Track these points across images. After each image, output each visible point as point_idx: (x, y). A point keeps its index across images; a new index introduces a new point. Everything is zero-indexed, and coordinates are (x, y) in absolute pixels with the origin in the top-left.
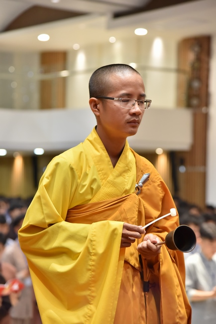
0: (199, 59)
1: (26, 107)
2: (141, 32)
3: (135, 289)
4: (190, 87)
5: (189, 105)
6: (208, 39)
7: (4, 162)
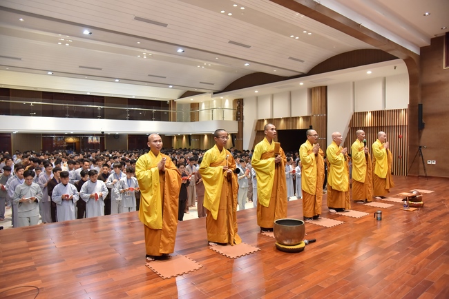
0: (239, 106)
1: (186, 121)
2: (222, 98)
3: (226, 182)
4: (237, 114)
5: (237, 120)
6: (243, 99)
7: (180, 137)
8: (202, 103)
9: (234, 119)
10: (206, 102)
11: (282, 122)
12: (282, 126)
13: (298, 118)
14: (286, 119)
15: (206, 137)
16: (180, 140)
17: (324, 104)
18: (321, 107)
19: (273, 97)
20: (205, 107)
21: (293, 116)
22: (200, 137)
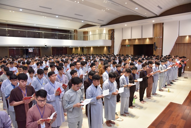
0: (112, 32)
5: (111, 39)
6: (114, 29)
7: (76, 48)
8: (90, 31)
9: (109, 39)
10: (92, 31)
11: (137, 41)
12: (137, 42)
13: (146, 39)
14: (139, 39)
15: (92, 48)
16: (77, 50)
17: (161, 32)
18: (160, 33)
19: (132, 28)
20: (92, 33)
21: (143, 38)
22: (89, 48)
